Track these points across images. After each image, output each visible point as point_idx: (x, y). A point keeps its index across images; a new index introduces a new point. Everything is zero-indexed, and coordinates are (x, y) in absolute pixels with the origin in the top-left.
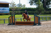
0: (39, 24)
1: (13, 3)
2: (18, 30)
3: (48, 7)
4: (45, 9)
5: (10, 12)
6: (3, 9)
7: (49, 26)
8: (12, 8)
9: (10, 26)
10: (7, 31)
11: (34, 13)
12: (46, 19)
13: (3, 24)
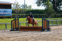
0: (49, 29)
1: (17, 3)
2: (22, 37)
3: (59, 9)
4: (55, 11)
5: (13, 14)
6: (4, 11)
7: (60, 32)
8: (15, 10)
9: (13, 32)
10: (9, 39)
11: (41, 16)
12: (56, 24)
13: (5, 30)
